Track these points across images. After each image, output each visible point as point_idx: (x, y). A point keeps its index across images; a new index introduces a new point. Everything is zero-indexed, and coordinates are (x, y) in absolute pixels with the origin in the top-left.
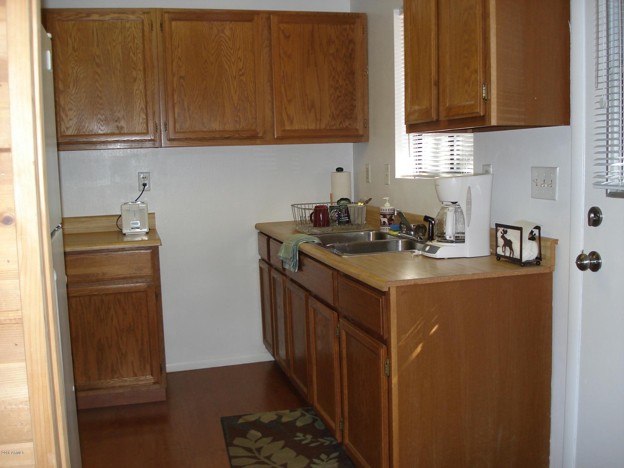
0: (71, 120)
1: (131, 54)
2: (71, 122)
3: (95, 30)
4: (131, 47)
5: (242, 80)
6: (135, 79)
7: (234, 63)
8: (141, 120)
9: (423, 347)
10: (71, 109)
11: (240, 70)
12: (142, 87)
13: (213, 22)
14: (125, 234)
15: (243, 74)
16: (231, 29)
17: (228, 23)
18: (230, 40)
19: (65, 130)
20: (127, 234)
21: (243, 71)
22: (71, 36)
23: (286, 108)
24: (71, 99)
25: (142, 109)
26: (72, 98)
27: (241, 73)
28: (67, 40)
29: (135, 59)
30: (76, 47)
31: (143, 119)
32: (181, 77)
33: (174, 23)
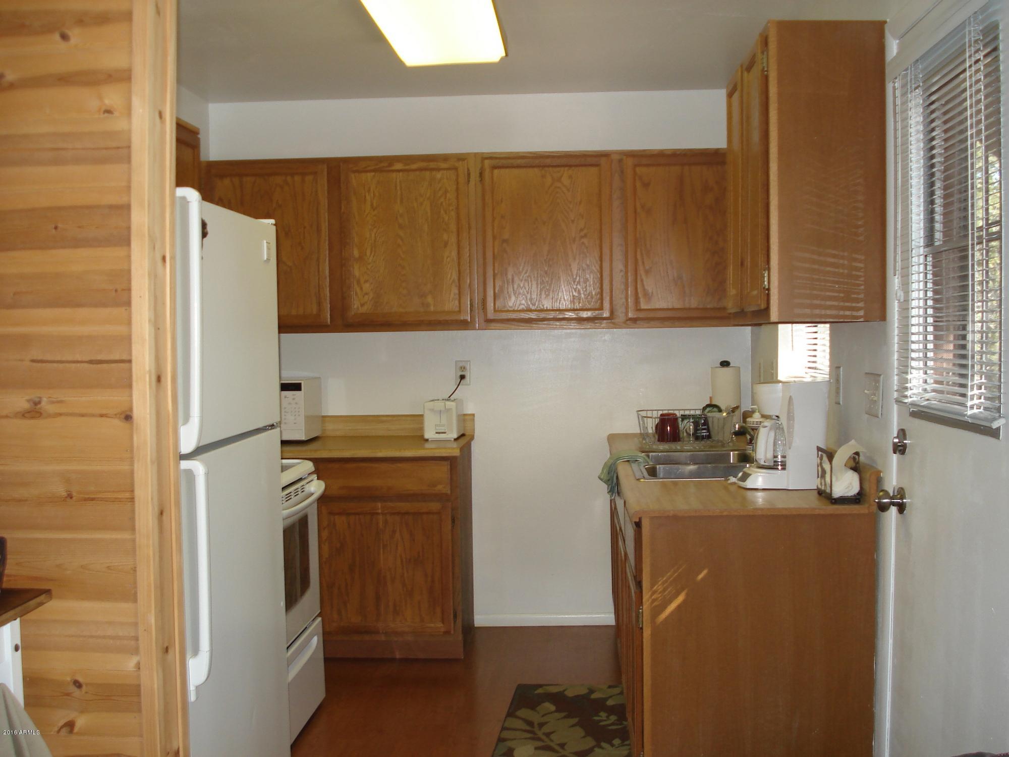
0: (366, 294)
1: (442, 212)
2: (366, 297)
3: (398, 180)
4: (442, 203)
5: (583, 243)
6: (446, 244)
7: (573, 221)
8: (452, 295)
9: (687, 595)
10: (366, 281)
11: (582, 230)
12: (454, 254)
13: (546, 169)
14: (427, 440)
15: (585, 236)
16: (570, 177)
17: (566, 168)
18: (568, 190)
19: (359, 306)
20: (430, 440)
21: (585, 231)
22: (369, 191)
23: (642, 281)
24: (368, 269)
25: (454, 281)
26: (369, 267)
27: (582, 234)
28: (365, 197)
29: (446, 218)
30: (375, 204)
31: (455, 295)
32: (505, 241)
33: (496, 171)
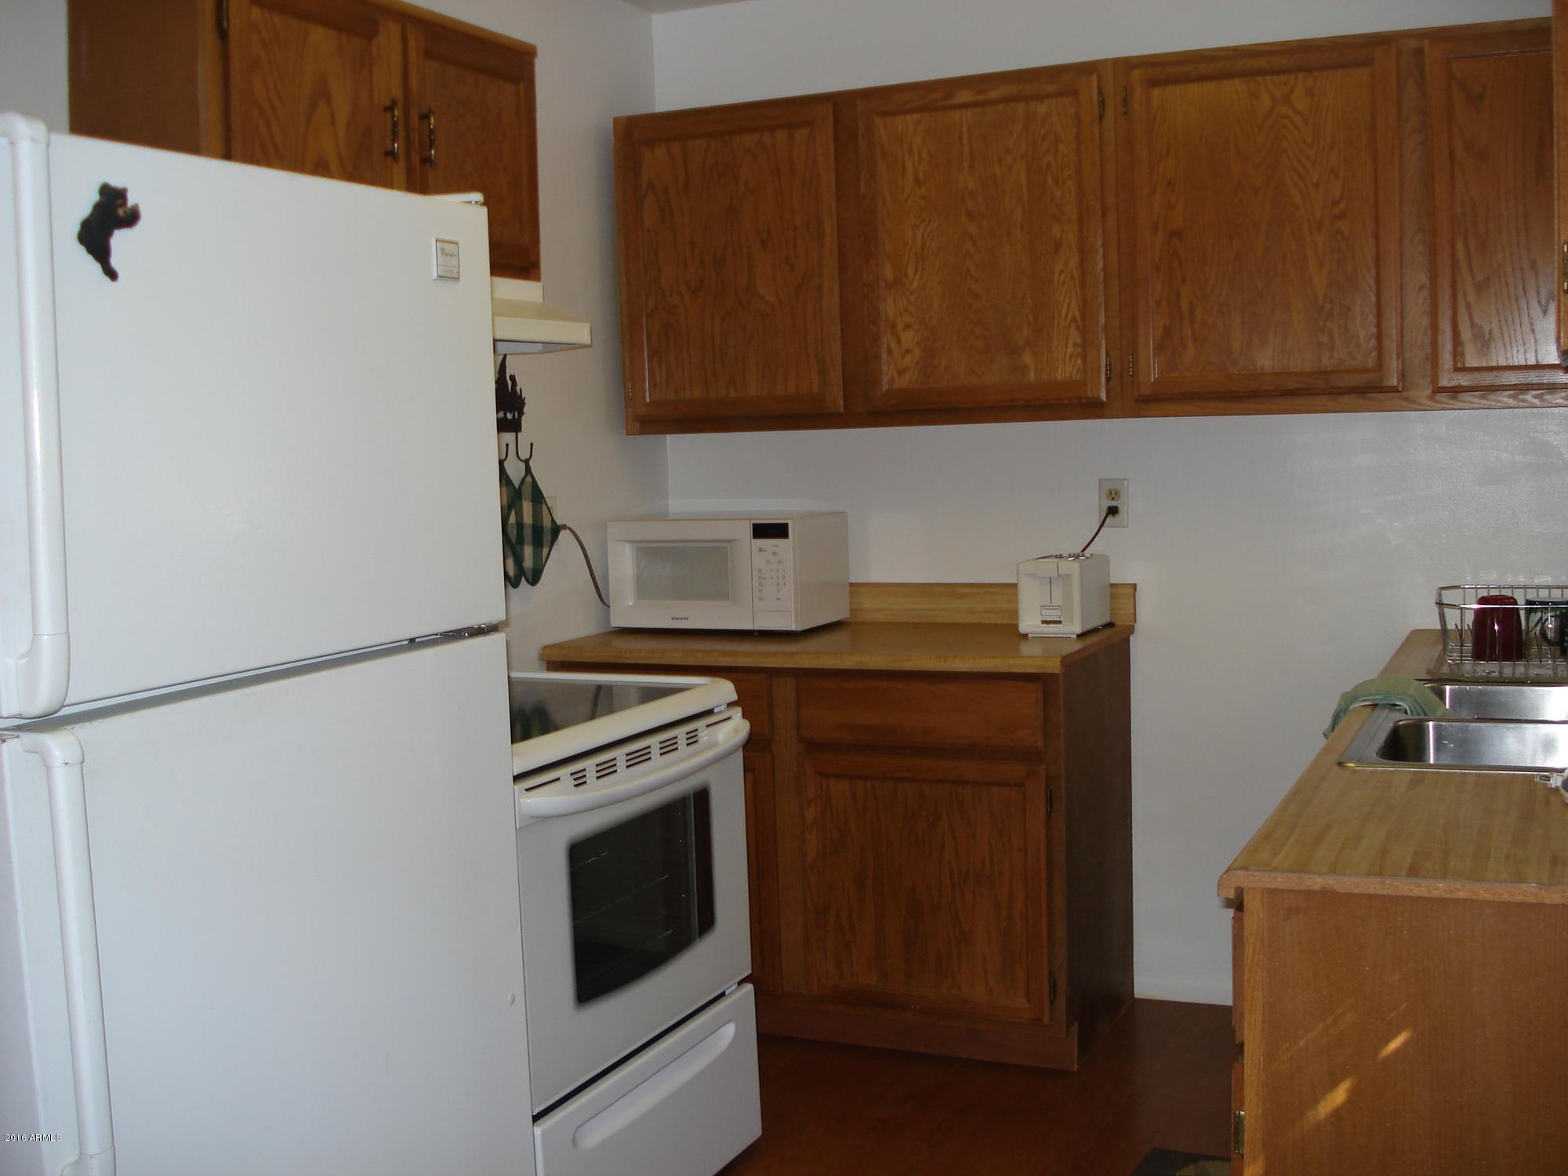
0: (908, 351)
1: (1050, 181)
2: (908, 357)
3: (965, 128)
4: (1049, 165)
5: (1339, 231)
6: (1058, 246)
7: (1316, 186)
8: (1070, 349)
10: (907, 327)
11: (1336, 203)
12: (1073, 264)
13: (1259, 79)
14: (1026, 636)
15: (1343, 214)
16: (1310, 92)
17: (1301, 75)
18: (1306, 122)
19: (896, 376)
20: (1030, 636)
21: (1343, 205)
22: (910, 151)
23: (1468, 306)
24: (910, 302)
25: (1074, 319)
26: (912, 299)
27: (1337, 211)
28: (904, 161)
29: (1058, 194)
30: (921, 177)
31: (1075, 345)
32: (1175, 234)
33: (1156, 93)
